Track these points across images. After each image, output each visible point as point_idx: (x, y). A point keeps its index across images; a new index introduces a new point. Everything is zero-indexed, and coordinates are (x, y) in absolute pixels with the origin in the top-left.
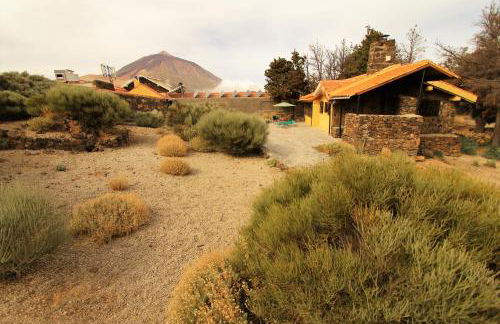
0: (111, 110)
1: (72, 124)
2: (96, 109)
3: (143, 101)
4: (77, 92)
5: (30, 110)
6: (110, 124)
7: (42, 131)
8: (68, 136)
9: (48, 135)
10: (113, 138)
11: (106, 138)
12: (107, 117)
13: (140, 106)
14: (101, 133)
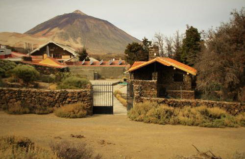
0: (34, 76)
1: (20, 80)
2: (29, 75)
3: (47, 68)
4: (24, 70)
5: (6, 75)
6: (33, 80)
7: (12, 82)
8: (19, 84)
9: (13, 83)
10: (33, 86)
11: (31, 85)
12: (32, 78)
13: (45, 71)
14: (29, 83)
